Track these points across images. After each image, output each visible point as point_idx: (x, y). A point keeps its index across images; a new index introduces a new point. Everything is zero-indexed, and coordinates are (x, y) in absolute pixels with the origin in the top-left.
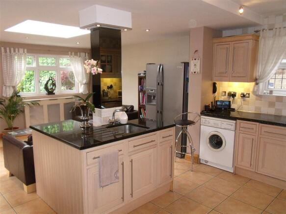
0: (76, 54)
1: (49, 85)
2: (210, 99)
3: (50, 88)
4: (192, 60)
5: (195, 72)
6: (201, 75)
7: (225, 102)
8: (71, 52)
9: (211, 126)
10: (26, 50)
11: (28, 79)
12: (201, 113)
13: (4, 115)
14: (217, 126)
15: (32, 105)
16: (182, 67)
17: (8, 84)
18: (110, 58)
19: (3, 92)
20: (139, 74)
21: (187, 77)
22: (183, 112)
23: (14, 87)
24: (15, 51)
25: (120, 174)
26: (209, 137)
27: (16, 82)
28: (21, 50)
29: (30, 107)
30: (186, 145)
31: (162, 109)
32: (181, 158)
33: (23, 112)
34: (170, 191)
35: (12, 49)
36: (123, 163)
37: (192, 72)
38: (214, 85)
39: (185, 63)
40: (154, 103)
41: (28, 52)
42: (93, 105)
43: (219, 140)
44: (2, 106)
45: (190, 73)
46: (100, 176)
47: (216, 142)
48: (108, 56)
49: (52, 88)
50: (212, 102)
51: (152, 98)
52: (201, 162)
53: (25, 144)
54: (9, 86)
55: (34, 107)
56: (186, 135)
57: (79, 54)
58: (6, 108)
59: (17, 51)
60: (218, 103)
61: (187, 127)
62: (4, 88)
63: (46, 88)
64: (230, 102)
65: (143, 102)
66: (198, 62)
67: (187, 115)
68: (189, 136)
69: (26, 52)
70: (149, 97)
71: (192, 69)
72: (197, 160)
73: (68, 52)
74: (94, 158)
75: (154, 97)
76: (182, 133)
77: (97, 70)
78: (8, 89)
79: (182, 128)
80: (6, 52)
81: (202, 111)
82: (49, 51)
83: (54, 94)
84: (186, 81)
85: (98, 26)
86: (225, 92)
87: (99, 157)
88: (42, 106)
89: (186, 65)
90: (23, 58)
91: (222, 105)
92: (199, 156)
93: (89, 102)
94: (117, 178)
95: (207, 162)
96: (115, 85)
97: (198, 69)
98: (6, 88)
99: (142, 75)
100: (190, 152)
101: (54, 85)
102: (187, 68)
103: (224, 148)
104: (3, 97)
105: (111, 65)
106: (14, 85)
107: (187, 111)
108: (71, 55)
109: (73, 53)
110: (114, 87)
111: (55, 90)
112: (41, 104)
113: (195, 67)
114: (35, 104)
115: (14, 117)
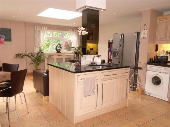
0: (73, 30)
1: (58, 47)
2: (153, 54)
3: (58, 49)
4: (143, 30)
5: (144, 38)
6: (148, 40)
7: (164, 57)
8: (71, 29)
9: (153, 71)
10: (47, 28)
11: (47, 46)
12: (147, 63)
13: (34, 62)
14: (158, 71)
15: (49, 58)
16: (136, 35)
17: (37, 46)
18: (92, 32)
19: (35, 50)
20: (109, 41)
21: (139, 41)
22: (135, 62)
23: (40, 48)
24: (41, 28)
25: (95, 90)
26: (152, 78)
27: (41, 45)
28: (45, 28)
29: (48, 59)
30: (136, 82)
31: (122, 61)
32: (133, 91)
33: (44, 61)
34: (125, 107)
35: (40, 27)
36: (98, 84)
37: (142, 38)
38: (157, 46)
39: (138, 32)
40: (117, 57)
41: (48, 29)
42: (82, 53)
43: (158, 80)
44: (34, 57)
45: (141, 38)
46: (84, 90)
47: (157, 81)
48: (91, 31)
49: (59, 49)
50: (155, 57)
51: (116, 54)
52: (146, 94)
53: (45, 74)
54: (38, 47)
55: (50, 59)
56: (137, 76)
57: (75, 30)
58: (36, 58)
59: (42, 28)
60: (159, 58)
61: (137, 71)
62: (35, 48)
63: (56, 49)
64: (167, 57)
65: (111, 58)
66: (146, 32)
67: (138, 64)
68: (139, 77)
69: (47, 29)
70: (114, 53)
71: (142, 35)
72: (143, 92)
73: (69, 29)
74: (82, 79)
75: (118, 53)
76: (134, 75)
77: (85, 32)
78: (37, 48)
79: (135, 71)
80: (37, 28)
81: (148, 62)
82: (59, 28)
83: (60, 52)
84: (138, 43)
85: (87, 8)
86: (164, 51)
87: (84, 79)
88: (54, 59)
89: (138, 34)
90: (45, 32)
91: (161, 59)
92: (144, 89)
93: (80, 51)
94: (94, 92)
95: (150, 93)
96: (95, 48)
97: (146, 35)
98: (36, 48)
99: (111, 41)
100: (139, 86)
101: (61, 47)
102: (139, 36)
103: (162, 85)
104: (34, 52)
105: (93, 36)
106: (40, 46)
107: (138, 62)
108: (71, 31)
109: (72, 30)
110: (94, 49)
111: (61, 50)
112: (53, 58)
113: (144, 34)
114: (50, 57)
115: (39, 64)
